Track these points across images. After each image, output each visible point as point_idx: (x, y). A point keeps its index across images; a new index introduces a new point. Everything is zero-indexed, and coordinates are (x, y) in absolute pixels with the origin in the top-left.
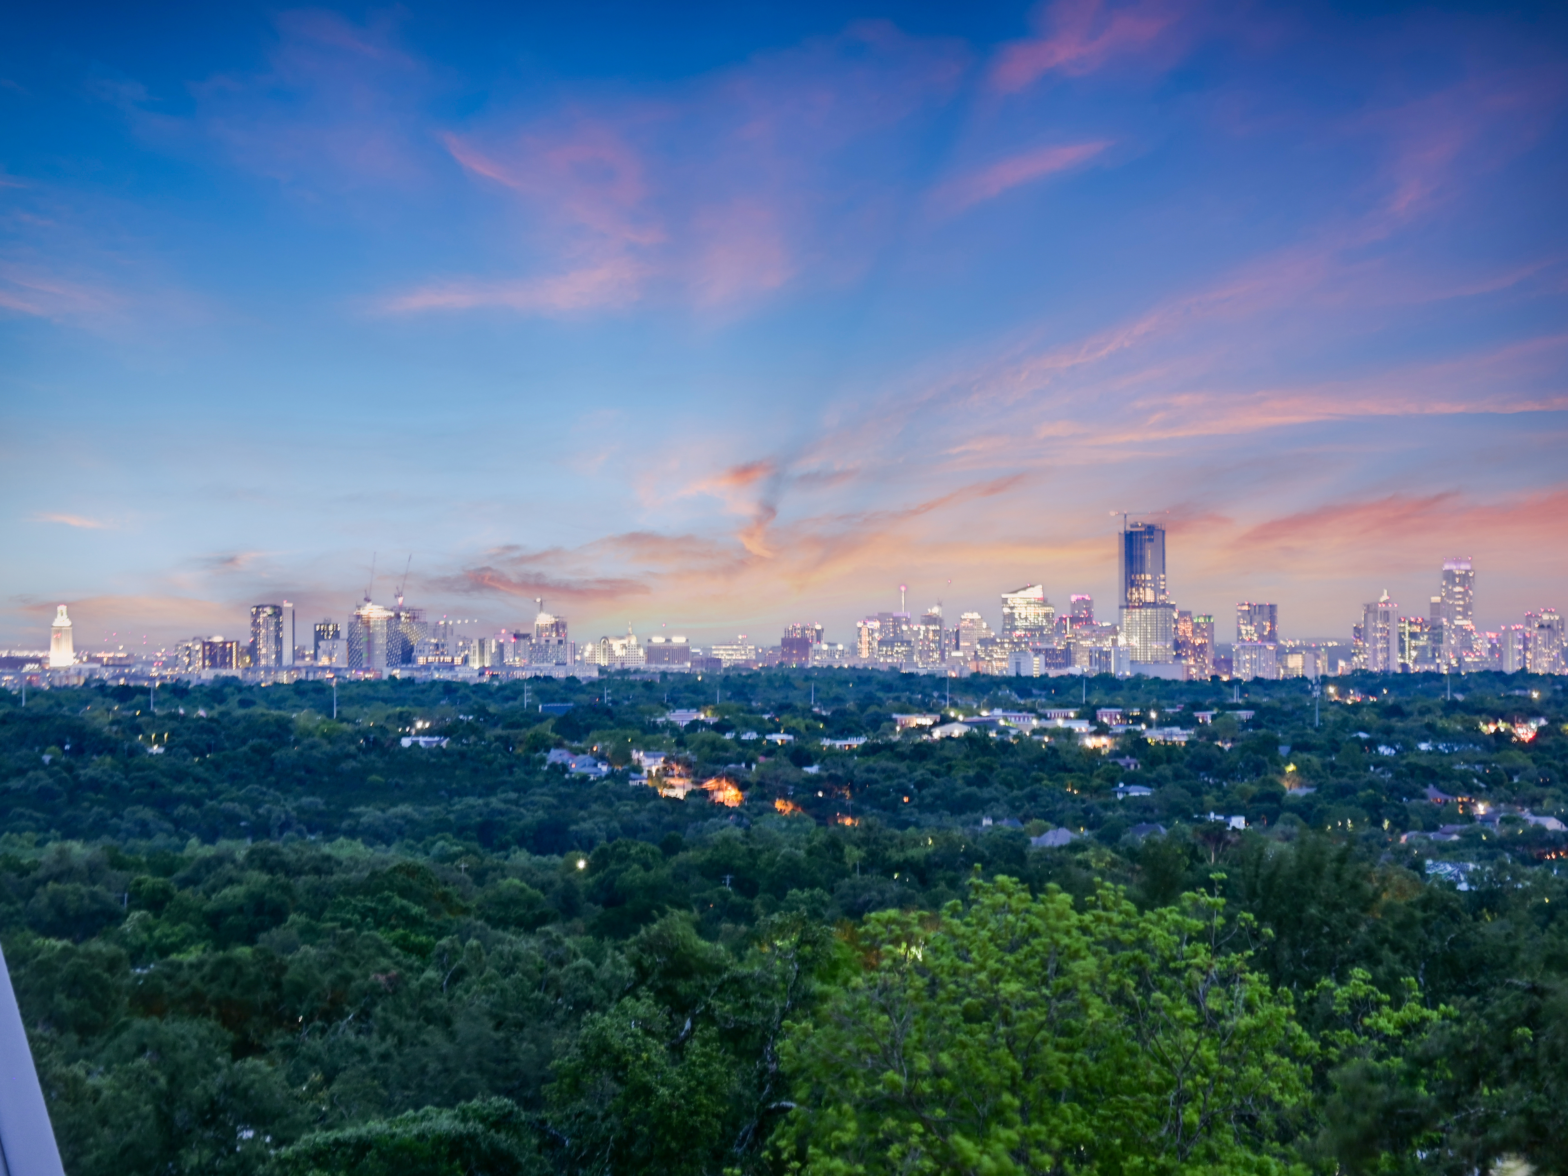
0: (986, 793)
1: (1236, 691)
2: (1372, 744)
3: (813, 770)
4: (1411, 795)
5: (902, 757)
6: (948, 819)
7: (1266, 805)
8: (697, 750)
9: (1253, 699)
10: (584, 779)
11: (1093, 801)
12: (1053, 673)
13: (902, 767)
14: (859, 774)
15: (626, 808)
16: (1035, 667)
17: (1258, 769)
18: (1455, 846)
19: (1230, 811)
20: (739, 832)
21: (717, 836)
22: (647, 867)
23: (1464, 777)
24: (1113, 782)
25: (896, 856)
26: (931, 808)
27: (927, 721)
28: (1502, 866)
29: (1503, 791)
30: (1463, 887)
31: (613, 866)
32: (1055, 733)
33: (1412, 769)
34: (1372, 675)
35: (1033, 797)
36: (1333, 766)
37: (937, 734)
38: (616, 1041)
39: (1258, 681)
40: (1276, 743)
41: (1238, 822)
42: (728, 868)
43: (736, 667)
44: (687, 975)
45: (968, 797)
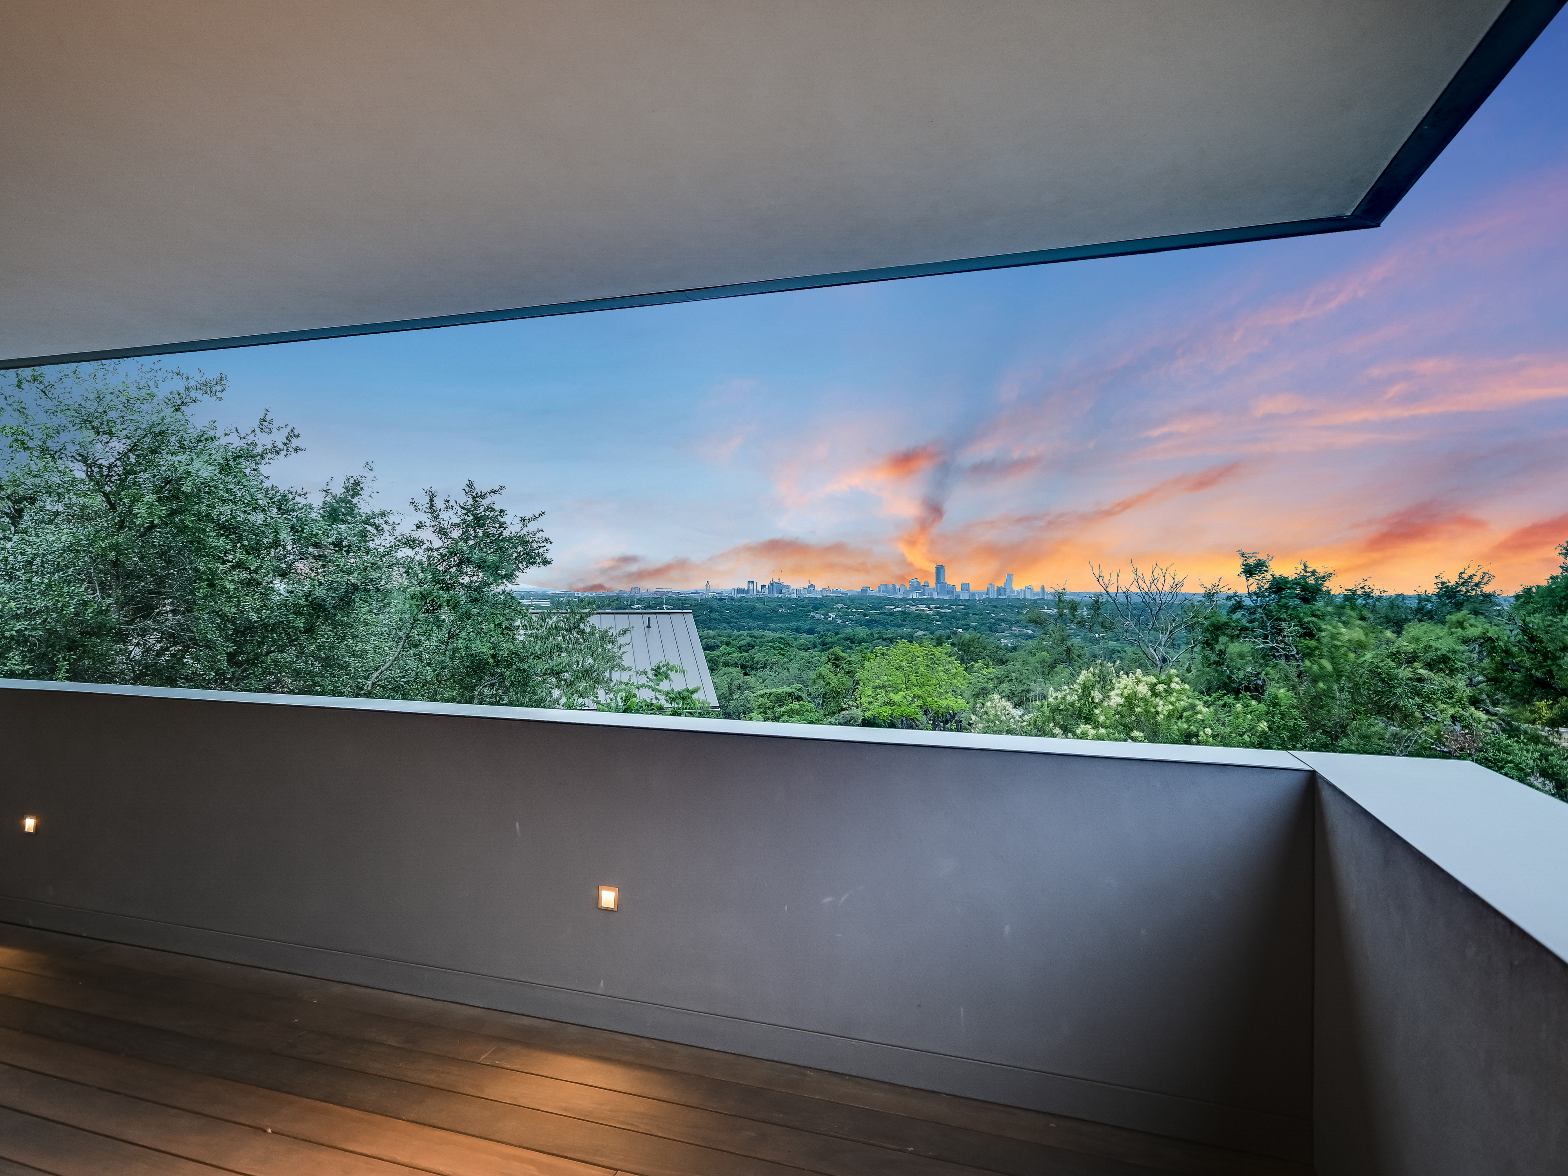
0: (905, 623)
1: (960, 602)
2: (990, 614)
3: (868, 617)
4: (998, 625)
5: (887, 615)
6: (897, 628)
7: (966, 627)
8: (842, 613)
9: (964, 603)
10: (818, 619)
11: (929, 625)
12: (920, 597)
13: (887, 617)
14: (878, 619)
15: (827, 625)
16: (915, 595)
17: (965, 619)
18: (1008, 636)
19: (958, 628)
20: (851, 631)
21: (847, 631)
22: (832, 638)
23: (1010, 621)
24: (933, 621)
25: (885, 636)
26: (893, 626)
27: (893, 607)
28: (1018, 641)
29: (1019, 624)
30: (1009, 645)
31: (824, 637)
32: (921, 610)
33: (999, 619)
34: (990, 599)
35: (915, 624)
36: (981, 618)
37: (895, 610)
38: (823, 673)
39: (965, 600)
40: (969, 613)
41: (960, 630)
42: (849, 639)
43: (851, 595)
44: (838, 660)
45: (901, 624)
